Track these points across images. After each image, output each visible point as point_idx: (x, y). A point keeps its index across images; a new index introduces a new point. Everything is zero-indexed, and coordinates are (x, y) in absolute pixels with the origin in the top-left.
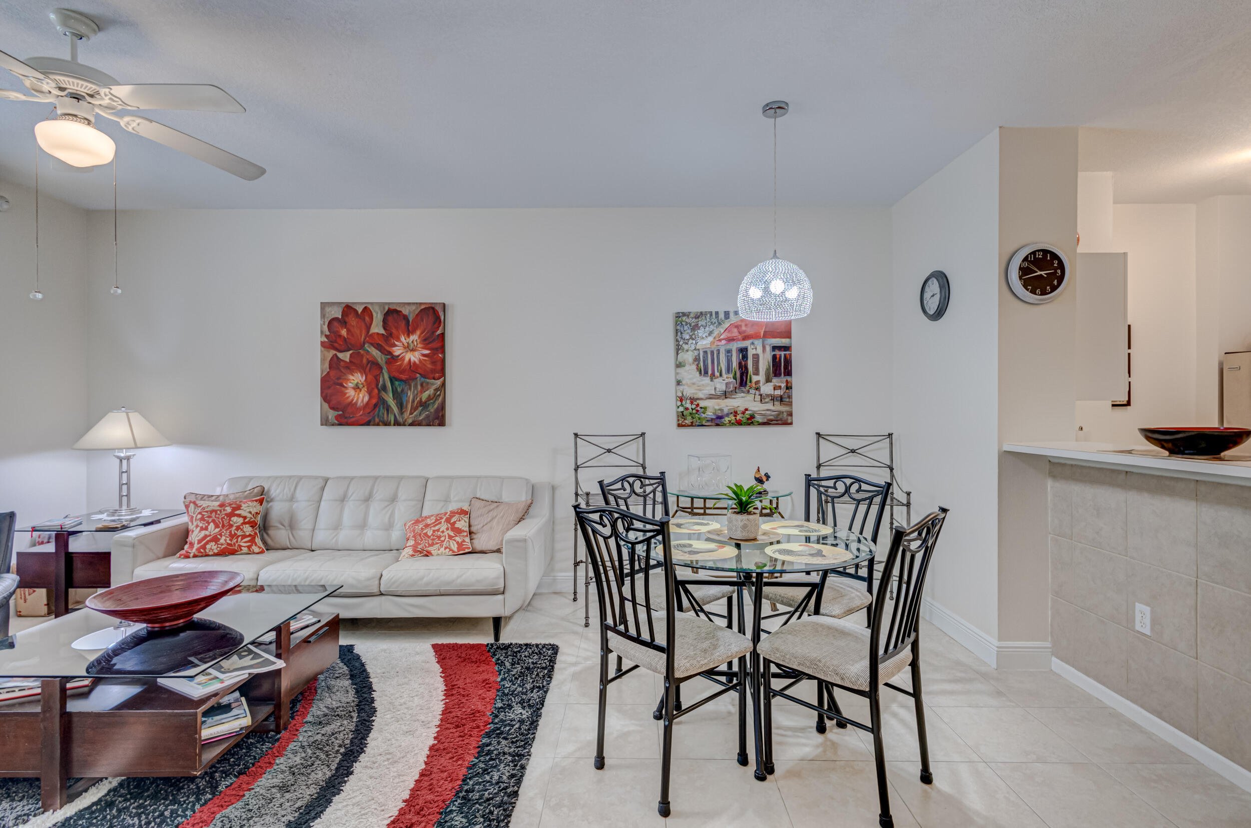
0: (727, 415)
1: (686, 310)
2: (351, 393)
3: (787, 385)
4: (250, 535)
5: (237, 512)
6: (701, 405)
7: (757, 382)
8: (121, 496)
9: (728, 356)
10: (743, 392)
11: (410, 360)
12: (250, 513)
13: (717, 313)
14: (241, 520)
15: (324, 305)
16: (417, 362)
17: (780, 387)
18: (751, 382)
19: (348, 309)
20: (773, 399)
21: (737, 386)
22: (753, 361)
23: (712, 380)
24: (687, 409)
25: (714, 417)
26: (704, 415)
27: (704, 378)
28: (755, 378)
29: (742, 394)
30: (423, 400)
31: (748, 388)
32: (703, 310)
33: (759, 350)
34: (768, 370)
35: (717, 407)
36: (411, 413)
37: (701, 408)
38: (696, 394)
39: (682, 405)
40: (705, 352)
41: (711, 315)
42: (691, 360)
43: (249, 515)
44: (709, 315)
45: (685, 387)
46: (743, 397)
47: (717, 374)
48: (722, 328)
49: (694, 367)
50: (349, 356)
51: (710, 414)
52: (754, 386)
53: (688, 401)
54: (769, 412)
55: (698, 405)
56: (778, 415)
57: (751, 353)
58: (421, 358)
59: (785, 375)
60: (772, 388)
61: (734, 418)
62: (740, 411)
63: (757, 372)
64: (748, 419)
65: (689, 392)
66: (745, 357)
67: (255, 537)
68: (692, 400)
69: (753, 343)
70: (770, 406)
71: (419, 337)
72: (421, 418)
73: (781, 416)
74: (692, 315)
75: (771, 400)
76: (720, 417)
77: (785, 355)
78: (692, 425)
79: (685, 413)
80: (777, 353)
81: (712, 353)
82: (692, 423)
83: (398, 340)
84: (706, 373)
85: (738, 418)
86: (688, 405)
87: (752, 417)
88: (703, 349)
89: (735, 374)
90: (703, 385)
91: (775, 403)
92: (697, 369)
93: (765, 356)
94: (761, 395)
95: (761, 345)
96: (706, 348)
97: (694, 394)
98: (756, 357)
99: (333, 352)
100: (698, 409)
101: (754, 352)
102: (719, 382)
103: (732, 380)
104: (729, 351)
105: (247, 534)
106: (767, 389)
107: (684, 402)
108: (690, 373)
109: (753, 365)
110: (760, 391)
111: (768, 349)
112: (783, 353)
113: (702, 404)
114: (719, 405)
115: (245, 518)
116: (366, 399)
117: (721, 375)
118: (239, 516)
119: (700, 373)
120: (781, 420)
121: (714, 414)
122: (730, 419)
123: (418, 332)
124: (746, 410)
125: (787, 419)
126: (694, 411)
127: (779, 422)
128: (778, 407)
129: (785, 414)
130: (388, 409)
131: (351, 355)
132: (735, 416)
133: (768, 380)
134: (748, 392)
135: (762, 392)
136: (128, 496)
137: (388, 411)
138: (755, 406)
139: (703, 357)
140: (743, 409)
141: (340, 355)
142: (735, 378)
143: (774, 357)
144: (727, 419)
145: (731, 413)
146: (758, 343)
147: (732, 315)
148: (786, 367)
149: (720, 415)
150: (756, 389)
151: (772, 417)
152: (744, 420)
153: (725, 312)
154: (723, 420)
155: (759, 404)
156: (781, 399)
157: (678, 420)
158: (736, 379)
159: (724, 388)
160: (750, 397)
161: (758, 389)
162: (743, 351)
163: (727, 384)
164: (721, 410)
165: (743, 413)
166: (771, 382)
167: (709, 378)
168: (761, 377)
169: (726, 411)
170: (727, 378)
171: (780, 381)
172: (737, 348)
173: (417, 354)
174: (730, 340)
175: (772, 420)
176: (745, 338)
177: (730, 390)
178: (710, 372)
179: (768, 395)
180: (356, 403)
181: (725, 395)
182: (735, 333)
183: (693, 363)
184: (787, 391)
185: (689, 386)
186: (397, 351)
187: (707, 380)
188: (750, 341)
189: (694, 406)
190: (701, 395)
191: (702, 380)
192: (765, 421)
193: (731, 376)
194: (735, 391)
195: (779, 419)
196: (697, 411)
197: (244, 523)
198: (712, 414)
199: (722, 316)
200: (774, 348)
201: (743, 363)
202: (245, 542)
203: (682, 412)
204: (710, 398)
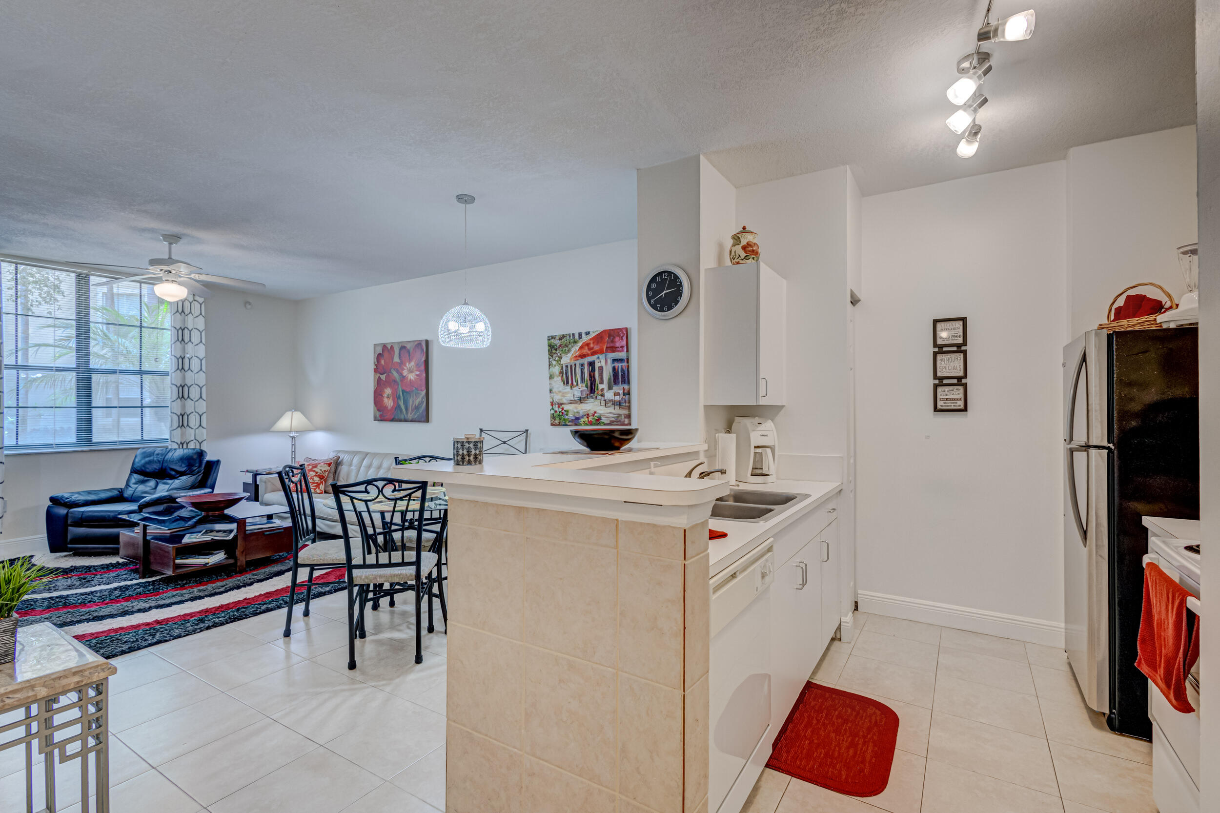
0: (582, 417)
1: (553, 334)
2: (386, 400)
3: (624, 392)
4: (317, 483)
5: (314, 469)
6: (565, 409)
7: (602, 390)
8: (292, 458)
9: (582, 369)
10: (593, 398)
11: (410, 379)
12: (321, 470)
13: (573, 335)
14: (314, 474)
15: (375, 345)
16: (414, 380)
17: (618, 394)
18: (598, 389)
19: (384, 346)
20: (614, 403)
21: (588, 393)
22: (599, 372)
23: (571, 388)
24: (556, 412)
25: (574, 418)
26: (567, 417)
27: (567, 387)
28: (601, 386)
29: (592, 400)
30: (417, 405)
31: (596, 394)
32: (565, 333)
33: (603, 364)
34: (610, 379)
35: (575, 411)
36: (411, 414)
37: (565, 411)
38: (561, 399)
39: (553, 409)
40: (567, 366)
41: (570, 336)
42: (557, 373)
43: (320, 472)
44: (568, 337)
45: (554, 394)
46: (592, 402)
47: (575, 383)
48: (577, 346)
49: (560, 378)
50: (385, 377)
51: (571, 416)
52: (600, 392)
53: (557, 406)
54: (611, 415)
55: (563, 409)
56: (618, 417)
57: (597, 365)
58: (416, 377)
59: (622, 384)
60: (613, 395)
61: (587, 419)
62: (591, 413)
63: (602, 382)
64: (597, 420)
65: (557, 398)
66: (593, 370)
67: (320, 484)
68: (560, 404)
69: (598, 358)
70: (611, 410)
71: (415, 363)
72: (416, 417)
73: (620, 418)
74: (557, 338)
75: (613, 404)
76: (577, 419)
77: (621, 366)
78: (559, 425)
79: (555, 415)
80: (616, 364)
81: (571, 366)
82: (559, 422)
83: (406, 366)
84: (568, 383)
85: (590, 419)
86: (557, 409)
87: (599, 419)
88: (565, 364)
89: (587, 384)
90: (566, 392)
91: (615, 407)
92: (562, 380)
93: (608, 367)
94: (605, 400)
95: (604, 359)
96: (567, 363)
97: (560, 399)
98: (601, 368)
99: (379, 375)
100: (563, 412)
101: (599, 365)
102: (577, 390)
103: (585, 388)
104: (582, 365)
105: (316, 482)
106: (609, 395)
107: (554, 406)
108: (558, 382)
109: (599, 376)
110: (604, 397)
111: (609, 361)
112: (620, 365)
113: (566, 407)
114: (576, 408)
115: (317, 473)
116: (392, 404)
117: (577, 385)
118: (314, 471)
119: (564, 383)
120: (620, 421)
121: (574, 416)
122: (584, 420)
123: (414, 360)
124: (595, 412)
125: (624, 421)
126: (561, 414)
127: (619, 423)
128: (618, 411)
129: (623, 416)
130: (401, 411)
131: (386, 376)
132: (588, 418)
133: (610, 388)
134: (596, 397)
135: (606, 398)
136: (295, 458)
137: (401, 412)
138: (601, 410)
139: (566, 370)
140: (593, 412)
141: (381, 376)
142: (587, 386)
143: (614, 368)
144: (582, 420)
145: (585, 415)
146: (602, 357)
147: (583, 335)
148: (623, 377)
149: (578, 416)
150: (602, 396)
151: (613, 419)
152: (594, 421)
153: (579, 333)
154: (580, 420)
155: (603, 408)
156: (619, 404)
157: (551, 421)
158: (588, 388)
159: (579, 395)
160: (597, 402)
161: (603, 395)
162: (592, 364)
163: (581, 391)
164: (578, 412)
165: (593, 415)
166: (612, 389)
167: (569, 387)
168: (604, 386)
169: (581, 413)
170: (582, 386)
171: (619, 389)
172: (588, 362)
173: (413, 374)
174: (583, 356)
175: (613, 422)
176: (593, 354)
177: (584, 396)
178: (570, 382)
179: (610, 401)
180: (388, 407)
181: (581, 400)
182: (586, 350)
183: (559, 375)
184: (624, 397)
185: (556, 393)
186: (405, 373)
187: (568, 388)
188: (597, 356)
189: (560, 410)
190: (564, 401)
191: (566, 389)
192: (609, 422)
193: (584, 385)
194: (587, 397)
195: (618, 420)
196: (563, 413)
197: (315, 476)
198: (572, 416)
199: (577, 337)
200: (614, 360)
201: (592, 374)
202: (313, 486)
203: (553, 414)
204: (571, 403)
